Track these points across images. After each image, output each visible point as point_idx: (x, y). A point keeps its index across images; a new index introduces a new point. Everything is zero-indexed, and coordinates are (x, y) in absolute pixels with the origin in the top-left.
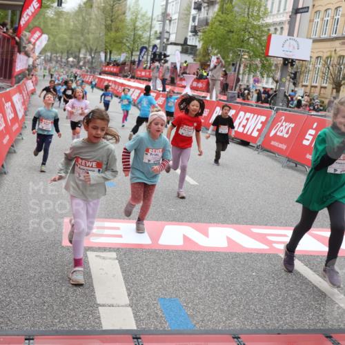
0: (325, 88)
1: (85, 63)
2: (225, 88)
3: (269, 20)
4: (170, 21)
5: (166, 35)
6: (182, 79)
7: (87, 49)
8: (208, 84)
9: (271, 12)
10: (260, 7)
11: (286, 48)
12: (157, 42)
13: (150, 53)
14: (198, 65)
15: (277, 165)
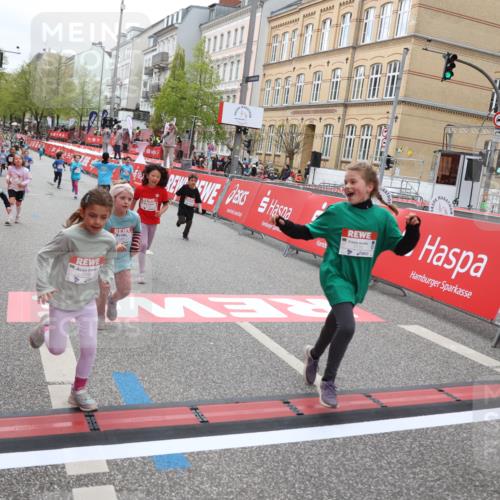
0: (279, 156)
1: (30, 128)
2: (180, 155)
3: (221, 88)
4: (121, 86)
5: (117, 101)
6: (135, 146)
7: (32, 113)
8: (162, 151)
9: (223, 80)
10: (212, 74)
11: (238, 115)
12: (108, 107)
13: (100, 119)
14: (151, 132)
15: (234, 233)
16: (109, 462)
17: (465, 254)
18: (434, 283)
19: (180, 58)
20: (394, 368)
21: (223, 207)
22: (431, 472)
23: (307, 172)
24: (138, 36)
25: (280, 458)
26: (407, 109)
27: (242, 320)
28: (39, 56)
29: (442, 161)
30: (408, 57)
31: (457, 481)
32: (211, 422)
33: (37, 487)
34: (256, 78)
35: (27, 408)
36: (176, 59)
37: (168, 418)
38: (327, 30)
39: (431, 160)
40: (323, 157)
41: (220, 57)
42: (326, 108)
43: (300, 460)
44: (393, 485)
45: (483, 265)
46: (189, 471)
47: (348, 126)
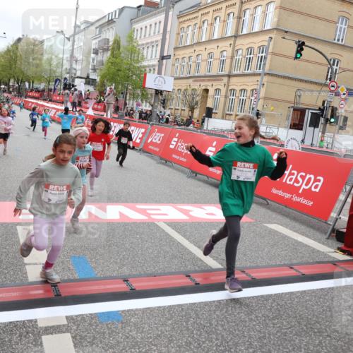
0: (184, 110)
1: (13, 89)
2: (117, 109)
3: (145, 63)
4: (76, 61)
5: (74, 71)
6: (86, 103)
7: (15, 79)
8: (105, 107)
9: (146, 58)
10: (139, 54)
11: (157, 82)
12: (67, 76)
13: (63, 83)
14: (97, 93)
16: (67, 317)
17: (308, 176)
18: (288, 196)
19: (117, 42)
20: (260, 252)
21: (146, 145)
22: (285, 323)
23: (203, 121)
24: (88, 27)
25: (184, 313)
26: (270, 78)
27: (159, 220)
28: (19, 40)
29: (294, 113)
30: (272, 43)
31: (302, 329)
32: (137, 289)
33: (17, 335)
34: (168, 57)
35: (11, 281)
36: (114, 43)
37: (108, 287)
38: (217, 24)
39: (286, 114)
40: (214, 111)
41: (144, 42)
42: (216, 78)
43: (197, 315)
44: (259, 331)
45: (320, 184)
46: (122, 323)
47: (231, 90)
